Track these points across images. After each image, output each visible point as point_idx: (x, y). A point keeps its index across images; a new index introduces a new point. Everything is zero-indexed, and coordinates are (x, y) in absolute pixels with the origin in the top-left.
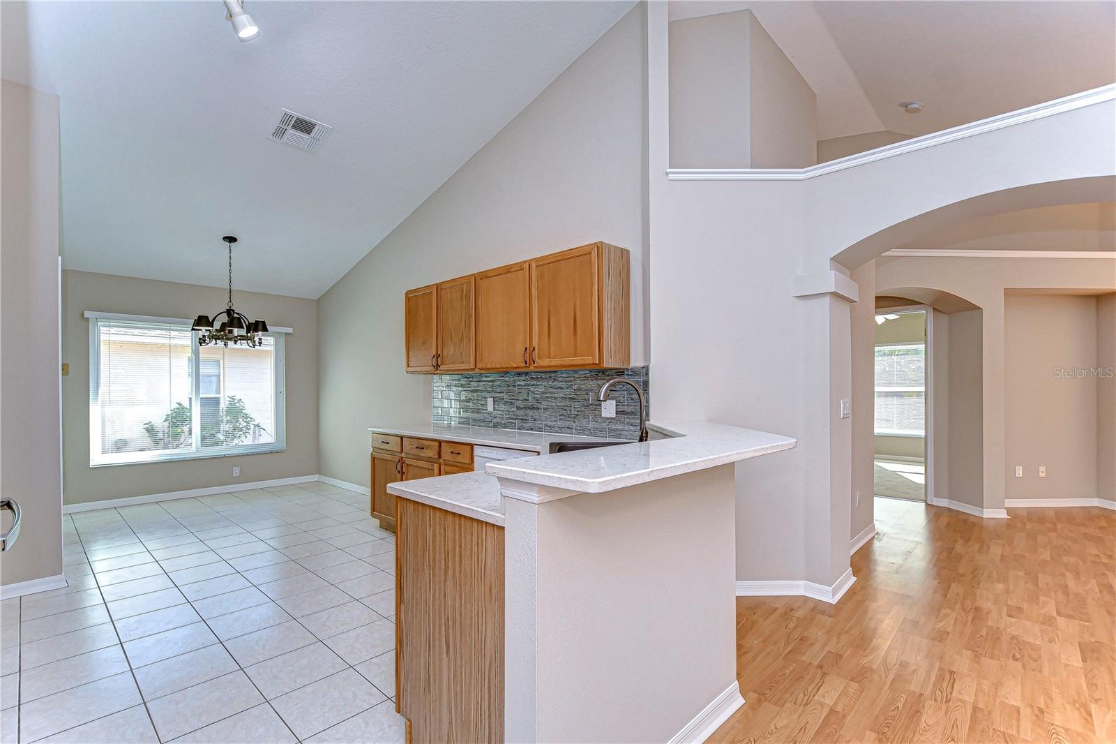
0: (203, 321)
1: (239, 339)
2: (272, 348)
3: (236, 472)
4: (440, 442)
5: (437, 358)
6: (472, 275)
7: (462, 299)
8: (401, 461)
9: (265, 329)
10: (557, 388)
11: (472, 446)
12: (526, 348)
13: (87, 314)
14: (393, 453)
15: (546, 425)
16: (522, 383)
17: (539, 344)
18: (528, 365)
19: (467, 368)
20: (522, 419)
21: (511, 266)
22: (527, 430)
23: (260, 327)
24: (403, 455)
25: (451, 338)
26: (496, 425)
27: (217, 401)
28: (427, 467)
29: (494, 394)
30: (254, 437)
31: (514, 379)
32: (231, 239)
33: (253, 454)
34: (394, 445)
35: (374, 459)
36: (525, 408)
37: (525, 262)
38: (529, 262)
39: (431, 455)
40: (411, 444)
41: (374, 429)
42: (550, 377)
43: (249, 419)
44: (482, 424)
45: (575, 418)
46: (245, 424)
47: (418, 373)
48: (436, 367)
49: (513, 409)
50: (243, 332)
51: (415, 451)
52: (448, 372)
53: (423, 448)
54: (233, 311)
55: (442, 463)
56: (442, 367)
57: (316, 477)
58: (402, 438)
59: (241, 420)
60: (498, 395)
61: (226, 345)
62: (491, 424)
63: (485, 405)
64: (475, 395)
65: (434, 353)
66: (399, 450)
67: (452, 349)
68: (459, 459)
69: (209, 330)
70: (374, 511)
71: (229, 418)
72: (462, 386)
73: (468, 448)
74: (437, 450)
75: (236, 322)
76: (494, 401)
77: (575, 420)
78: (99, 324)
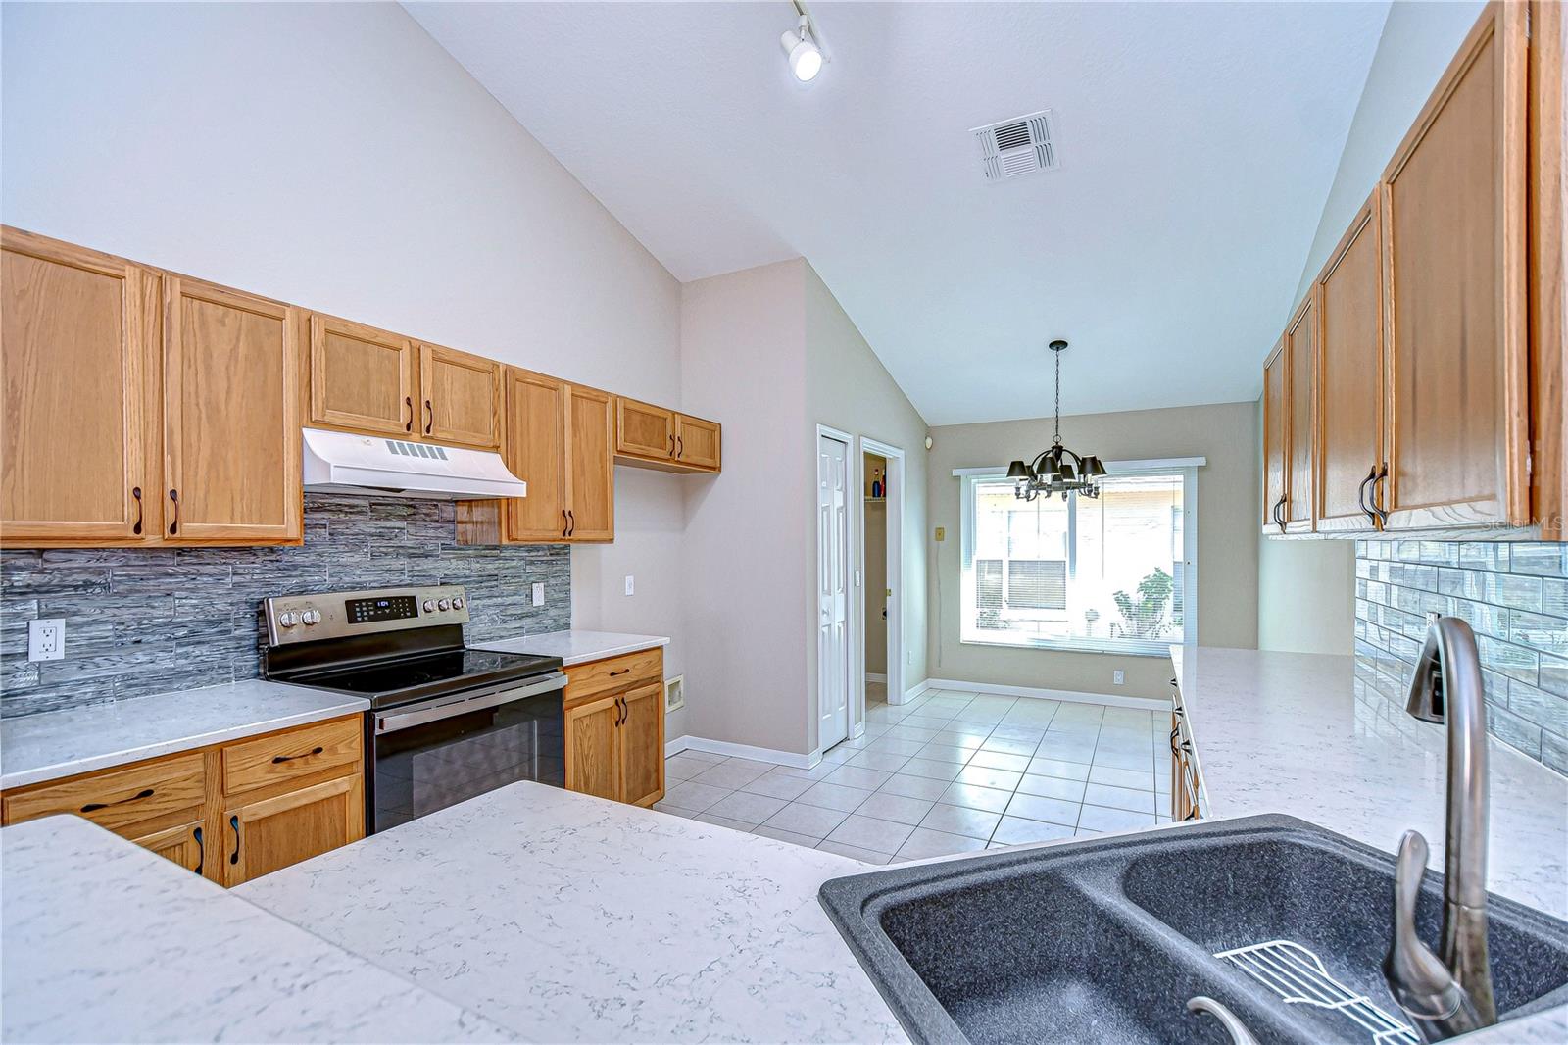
5: (1284, 505)
13: (958, 472)
32: (1059, 345)
48: (1283, 525)
56: (1288, 527)
65: (1282, 492)
78: (973, 481)
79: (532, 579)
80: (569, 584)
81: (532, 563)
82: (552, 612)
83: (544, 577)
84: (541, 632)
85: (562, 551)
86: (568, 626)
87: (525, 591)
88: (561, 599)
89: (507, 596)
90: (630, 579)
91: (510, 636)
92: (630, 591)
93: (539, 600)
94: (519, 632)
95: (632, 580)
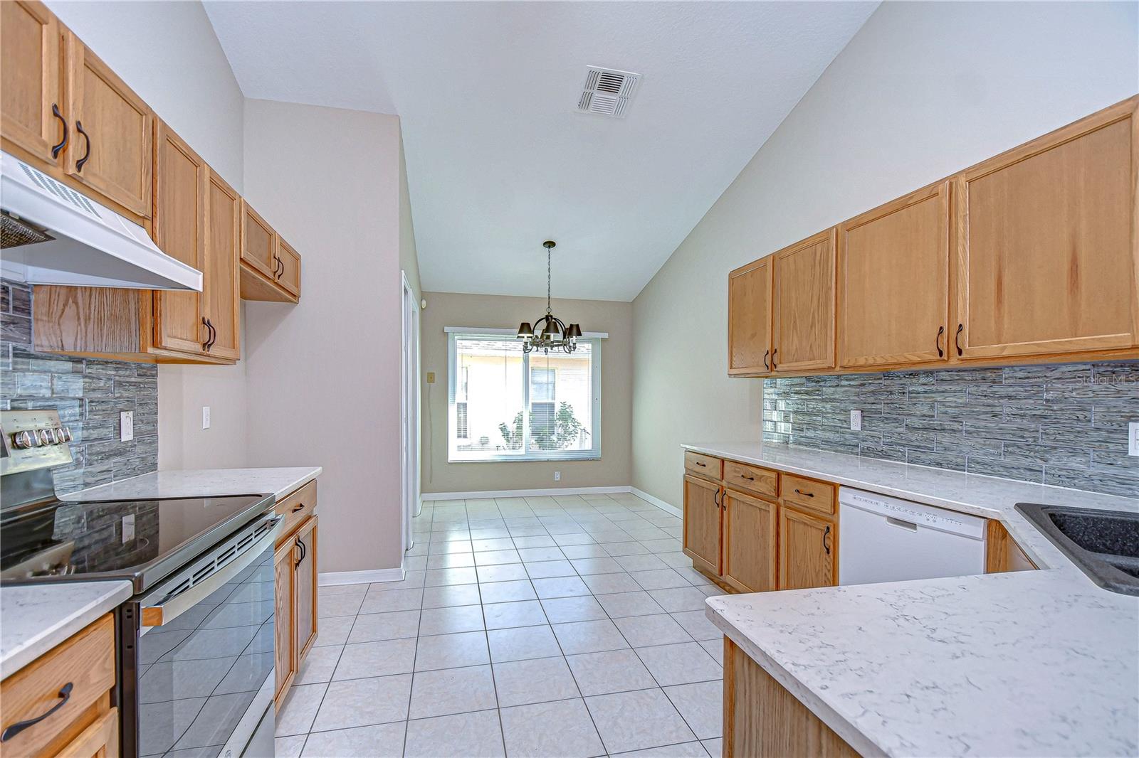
0: (526, 328)
1: (556, 346)
2: (590, 357)
3: (557, 476)
4: (779, 474)
5: (772, 355)
6: (833, 227)
7: (813, 266)
8: (722, 491)
9: (579, 334)
10: (1001, 398)
11: (835, 487)
12: (941, 328)
13: (446, 329)
14: (711, 480)
15: (971, 460)
16: (920, 389)
17: (972, 320)
18: (945, 356)
19: (821, 366)
20: (919, 447)
21: (910, 196)
22: (929, 465)
23: (575, 330)
24: (724, 483)
25: (795, 327)
26: (866, 453)
27: (552, 405)
28: (758, 506)
29: (862, 406)
30: (581, 442)
31: (902, 382)
32: (550, 244)
33: (572, 460)
34: (713, 470)
35: (686, 483)
36: (925, 429)
37: (943, 181)
38: (952, 181)
39: (763, 490)
40: (735, 471)
41: (687, 447)
42: (984, 379)
43: (576, 424)
44: (839, 448)
45: (1046, 452)
46: (573, 428)
47: (746, 376)
48: (771, 366)
49: (899, 430)
50: (560, 337)
51: (740, 482)
52: (787, 374)
53: (752, 479)
54: (551, 316)
55: (782, 502)
56: (780, 367)
57: (629, 489)
58: (723, 461)
59: (570, 424)
60: (869, 406)
61: (546, 351)
62: (856, 450)
63: (847, 421)
64: (828, 406)
65: (768, 347)
66: (719, 477)
67: (796, 341)
68: (811, 503)
69: (531, 337)
70: (686, 547)
71: (561, 422)
72: (807, 393)
73: (829, 488)
74: (775, 484)
75: (552, 327)
76: (863, 417)
77: (1048, 456)
78: (456, 337)
79: (119, 406)
80: (156, 413)
81: (120, 384)
82: (140, 449)
83: (130, 405)
84: (128, 475)
85: (148, 373)
86: (154, 466)
87: (112, 421)
88: (147, 434)
89: (94, 428)
90: (206, 410)
91: (96, 483)
92: (206, 425)
93: (127, 435)
94: (105, 476)
95: (209, 410)
